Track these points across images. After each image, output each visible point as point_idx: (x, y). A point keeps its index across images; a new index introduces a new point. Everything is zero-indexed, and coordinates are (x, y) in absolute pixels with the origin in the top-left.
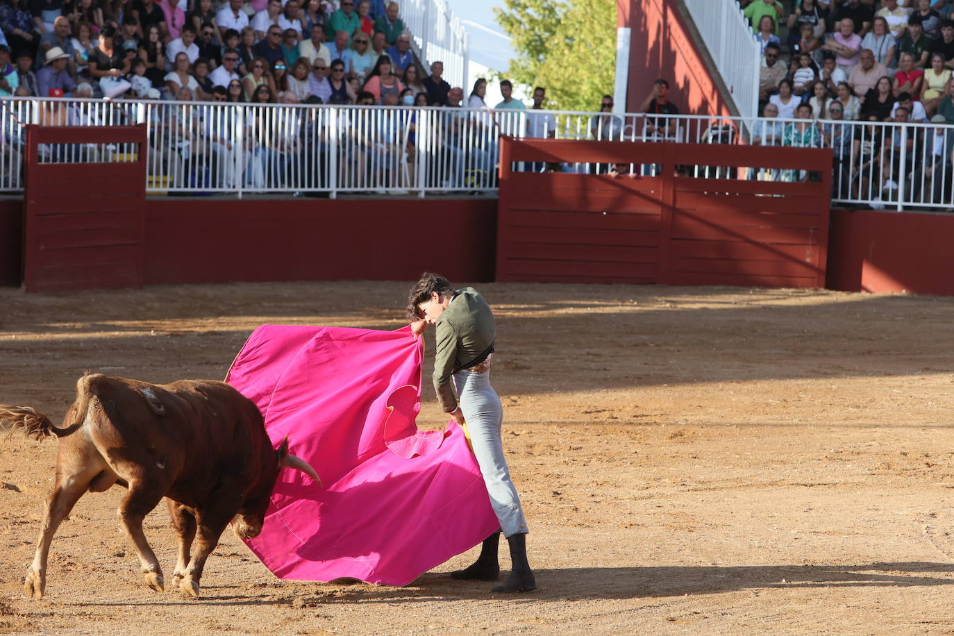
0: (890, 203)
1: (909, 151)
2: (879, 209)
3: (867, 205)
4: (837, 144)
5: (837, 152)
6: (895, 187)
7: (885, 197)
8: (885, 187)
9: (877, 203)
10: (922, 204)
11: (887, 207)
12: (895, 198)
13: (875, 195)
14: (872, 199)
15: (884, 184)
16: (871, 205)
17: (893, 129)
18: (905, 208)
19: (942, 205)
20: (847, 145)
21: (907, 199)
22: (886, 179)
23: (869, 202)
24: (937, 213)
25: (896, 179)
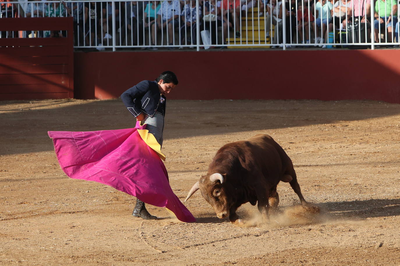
0: (108, 46)
1: (117, 15)
2: (102, 50)
3: (95, 48)
4: (75, 14)
5: (76, 18)
6: (110, 37)
7: (105, 44)
8: (104, 38)
9: (101, 47)
10: (127, 46)
11: (106, 49)
12: (111, 44)
13: (99, 42)
14: (98, 45)
15: (104, 36)
16: (97, 49)
17: (107, 3)
18: (117, 49)
19: (138, 46)
20: (81, 14)
21: (118, 44)
22: (105, 33)
23: (96, 47)
24: (136, 51)
25: (111, 33)
